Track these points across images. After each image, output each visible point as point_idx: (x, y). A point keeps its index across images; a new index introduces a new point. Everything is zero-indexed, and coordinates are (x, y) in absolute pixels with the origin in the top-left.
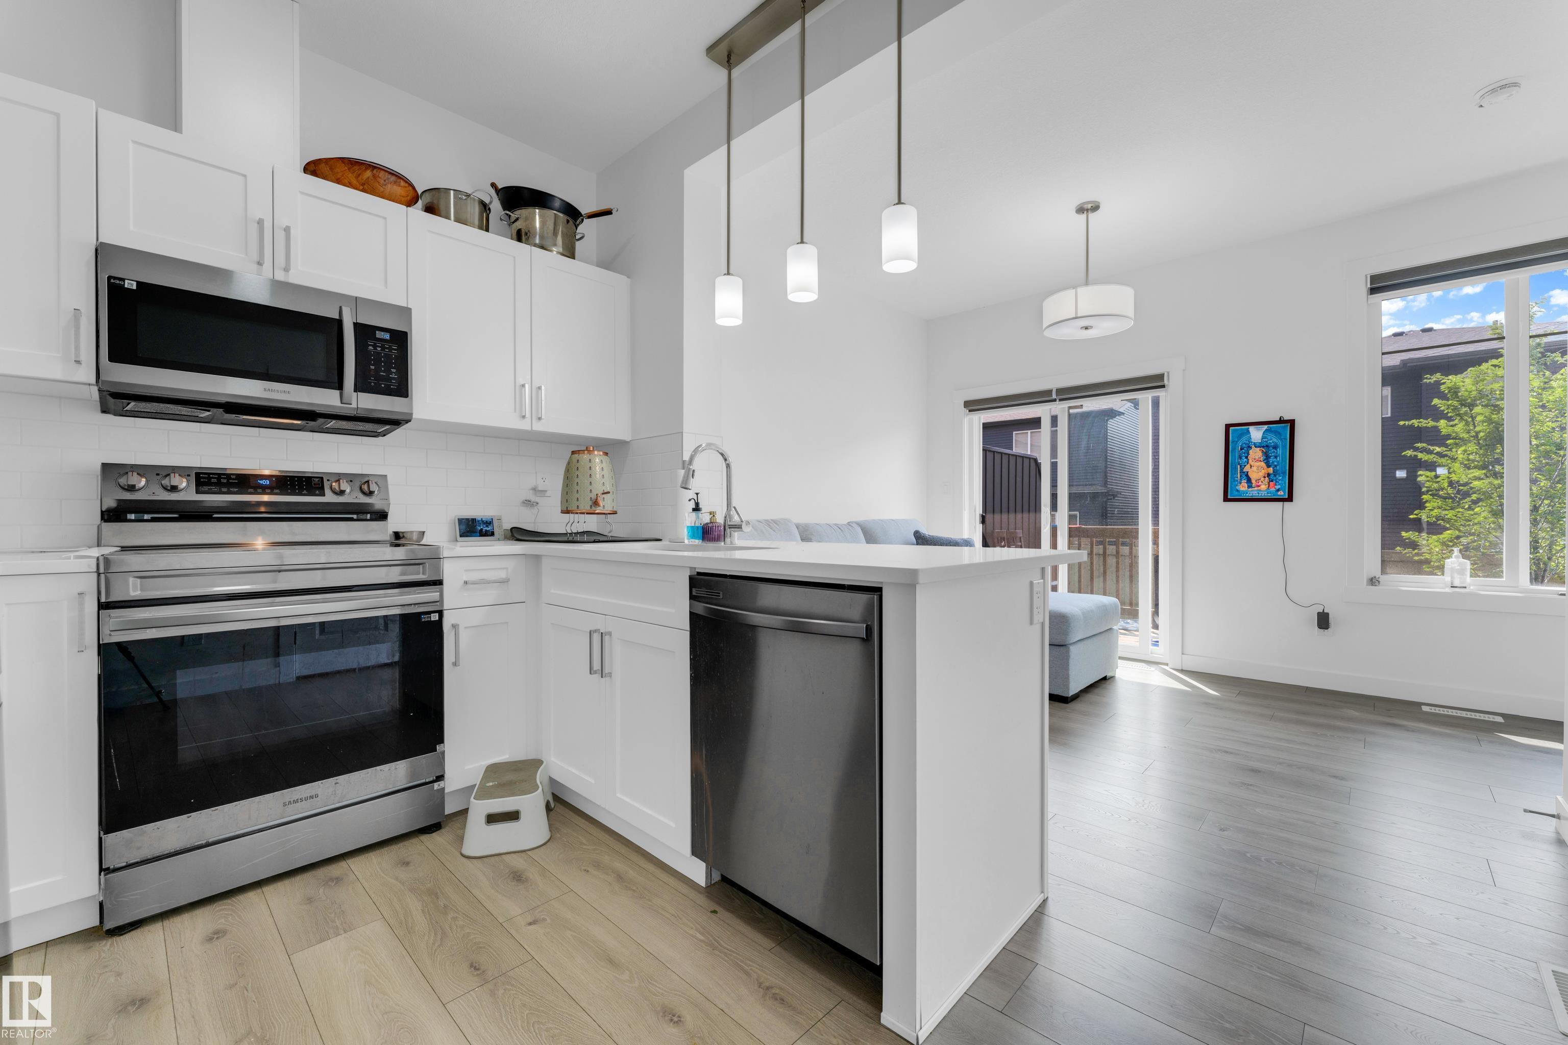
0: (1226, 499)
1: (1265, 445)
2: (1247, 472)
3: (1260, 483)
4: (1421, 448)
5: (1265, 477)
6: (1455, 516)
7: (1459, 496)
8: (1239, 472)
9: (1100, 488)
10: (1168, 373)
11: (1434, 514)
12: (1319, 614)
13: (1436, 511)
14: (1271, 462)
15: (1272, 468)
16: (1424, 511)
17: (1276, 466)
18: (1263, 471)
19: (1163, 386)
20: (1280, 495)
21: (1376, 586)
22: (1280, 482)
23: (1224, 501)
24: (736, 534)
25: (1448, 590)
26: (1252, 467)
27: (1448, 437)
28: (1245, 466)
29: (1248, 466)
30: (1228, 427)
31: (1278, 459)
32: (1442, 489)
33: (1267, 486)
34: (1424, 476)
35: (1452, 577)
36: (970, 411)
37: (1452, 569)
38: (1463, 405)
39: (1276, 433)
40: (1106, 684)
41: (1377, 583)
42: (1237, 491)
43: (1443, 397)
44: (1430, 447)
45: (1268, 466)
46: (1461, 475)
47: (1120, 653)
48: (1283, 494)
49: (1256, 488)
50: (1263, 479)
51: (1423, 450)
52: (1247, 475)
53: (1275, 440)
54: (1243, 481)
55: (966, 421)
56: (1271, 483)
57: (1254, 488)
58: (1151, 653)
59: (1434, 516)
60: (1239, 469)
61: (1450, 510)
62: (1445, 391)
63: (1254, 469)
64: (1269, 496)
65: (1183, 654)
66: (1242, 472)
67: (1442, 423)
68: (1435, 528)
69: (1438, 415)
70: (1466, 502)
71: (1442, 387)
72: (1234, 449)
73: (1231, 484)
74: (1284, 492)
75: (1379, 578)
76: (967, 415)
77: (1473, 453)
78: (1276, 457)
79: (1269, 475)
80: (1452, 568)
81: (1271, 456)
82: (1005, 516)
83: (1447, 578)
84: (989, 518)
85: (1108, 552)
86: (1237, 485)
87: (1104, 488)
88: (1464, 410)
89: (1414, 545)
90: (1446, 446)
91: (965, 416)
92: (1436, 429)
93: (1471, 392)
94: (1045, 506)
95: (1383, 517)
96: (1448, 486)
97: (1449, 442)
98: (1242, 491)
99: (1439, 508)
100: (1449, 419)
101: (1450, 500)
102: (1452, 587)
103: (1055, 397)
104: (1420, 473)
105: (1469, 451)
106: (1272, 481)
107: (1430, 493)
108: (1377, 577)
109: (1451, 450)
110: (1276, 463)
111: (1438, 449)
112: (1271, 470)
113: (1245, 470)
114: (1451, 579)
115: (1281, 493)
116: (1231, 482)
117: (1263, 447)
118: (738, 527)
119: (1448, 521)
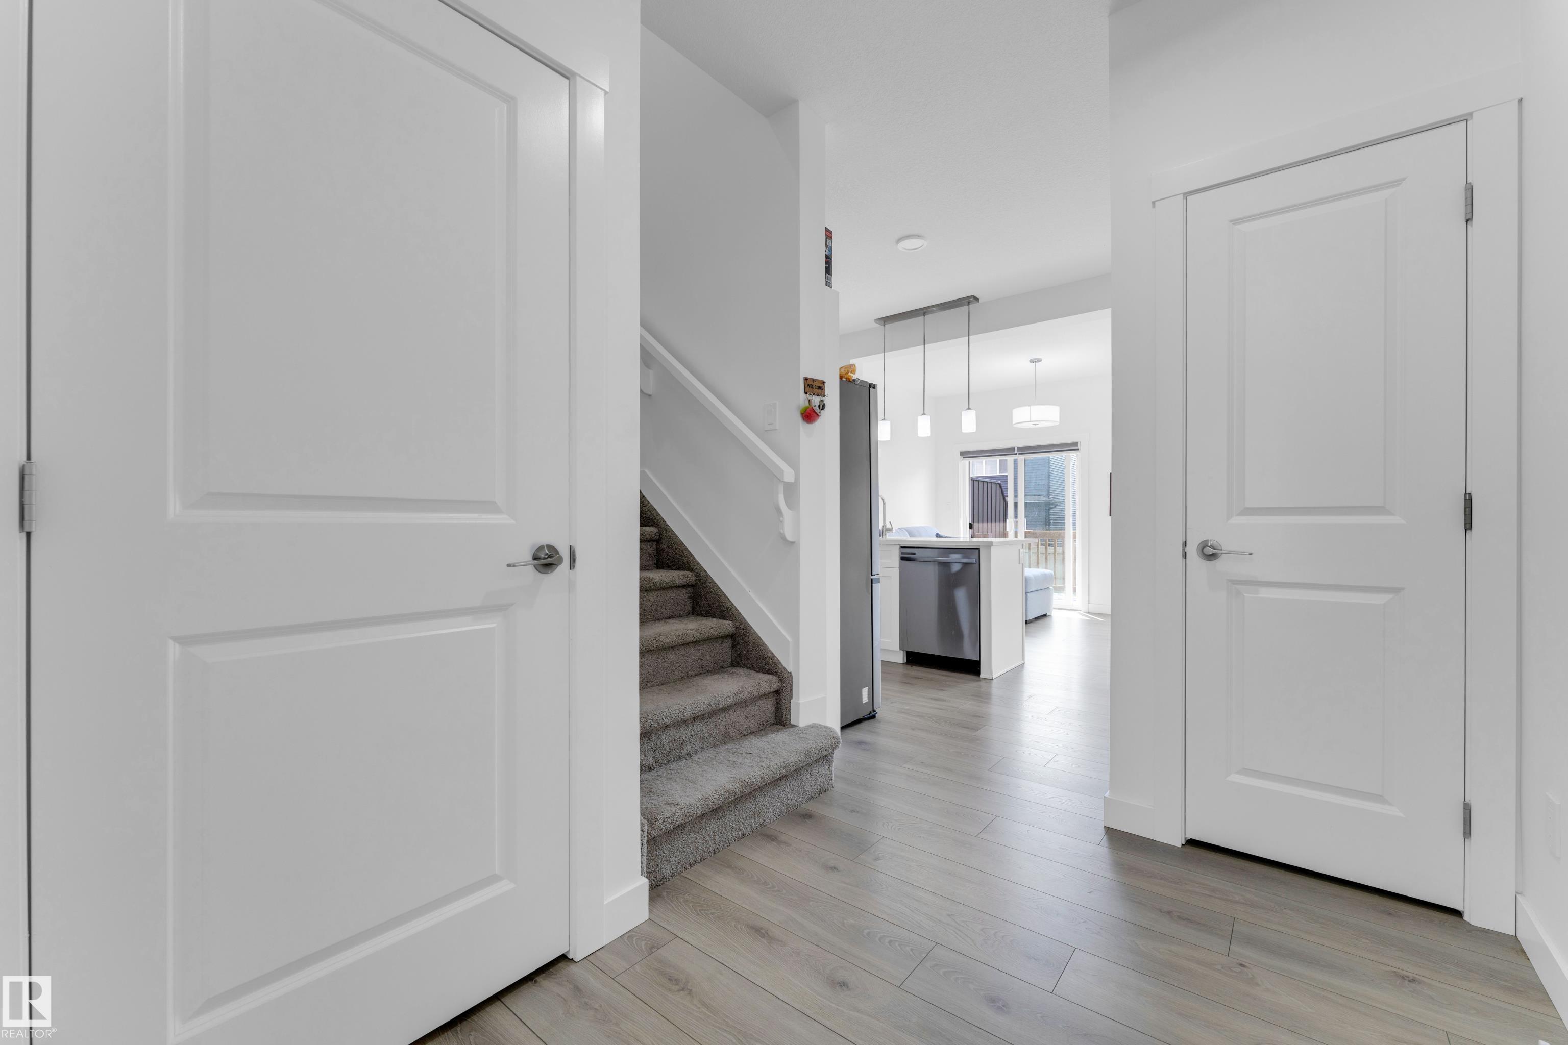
9: (1044, 499)
10: (1080, 443)
19: (1078, 449)
23: (1109, 516)
24: (888, 534)
30: (1111, 474)
36: (963, 458)
40: (1045, 618)
47: (1054, 606)
55: (961, 463)
58: (1072, 605)
65: (1089, 604)
76: (962, 460)
82: (985, 524)
84: (975, 525)
85: (1048, 552)
87: (1048, 499)
91: (960, 461)
103: (1016, 453)
118: (890, 530)
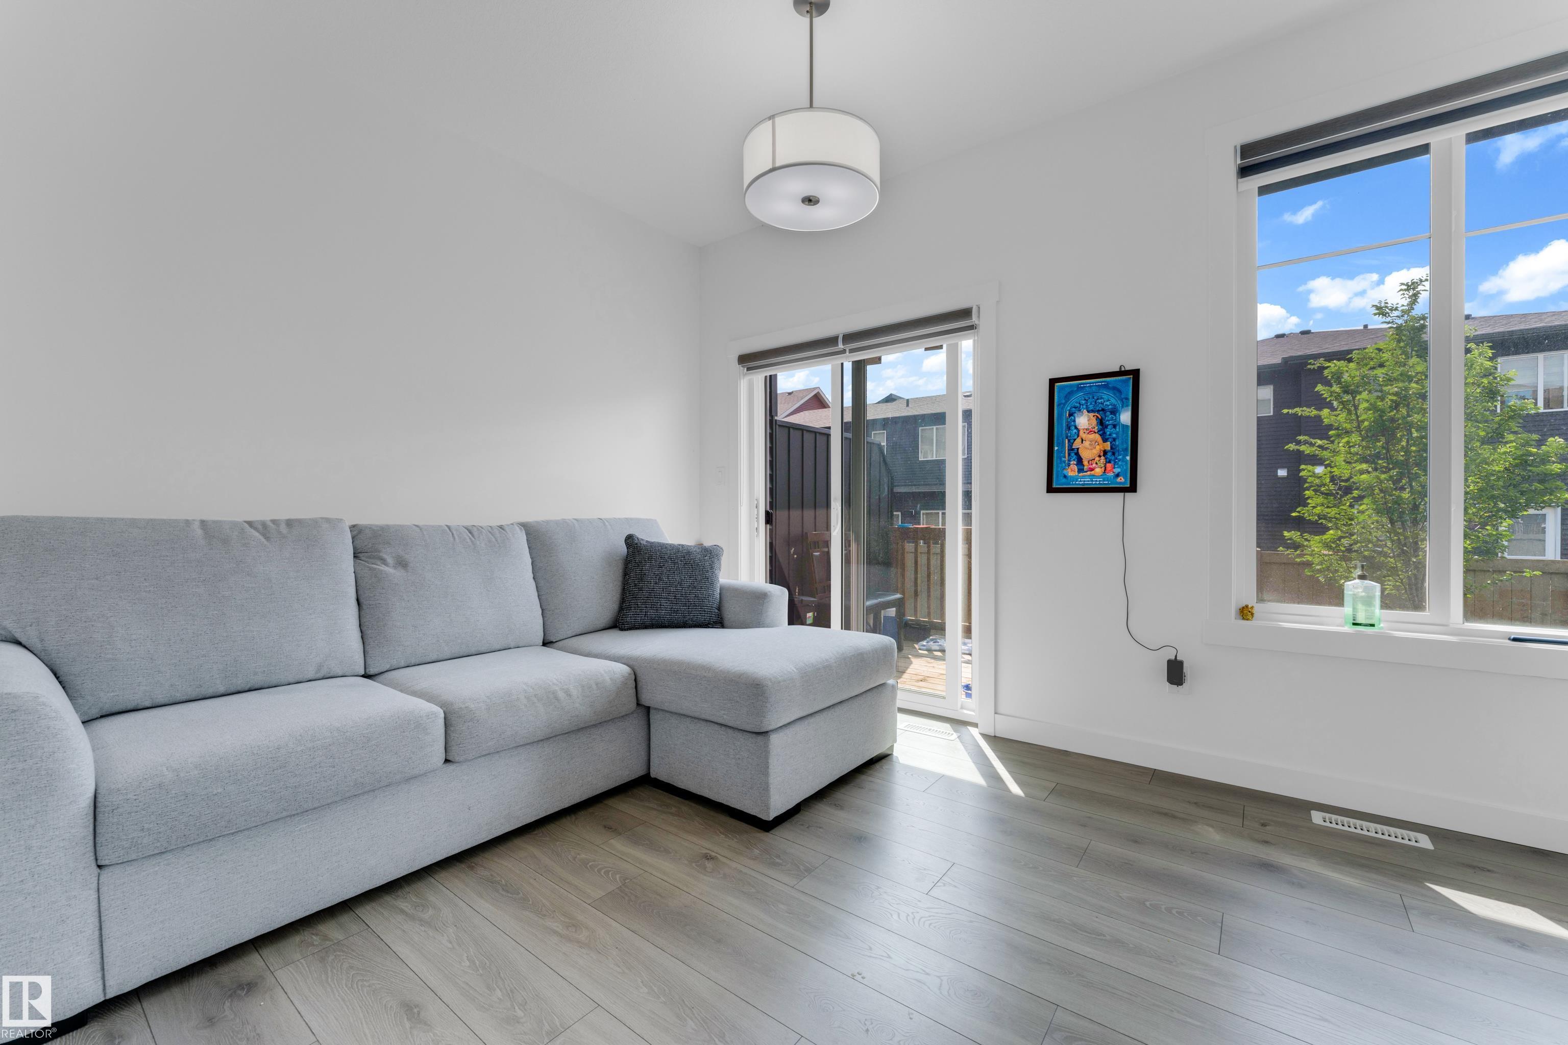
0: (1050, 489)
1: (1100, 409)
2: (1078, 449)
3: (1094, 465)
4: (1304, 441)
5: (1100, 456)
6: (1339, 514)
7: (1340, 493)
8: (1067, 448)
10: (977, 307)
11: (1317, 512)
12: (1169, 662)
13: (1319, 508)
14: (1108, 433)
15: (1109, 443)
16: (1307, 508)
17: (1114, 440)
18: (1098, 447)
19: (973, 327)
20: (1120, 483)
21: (1247, 620)
22: (1120, 463)
23: (1048, 492)
25: (1348, 629)
26: (1084, 442)
27: (1330, 427)
28: (1075, 440)
29: (1078, 440)
30: (1053, 382)
31: (1118, 430)
32: (1324, 485)
33: (1103, 469)
34: (1306, 471)
35: (1355, 609)
36: (749, 369)
37: (1355, 597)
38: (1346, 392)
39: (1116, 390)
41: (1249, 617)
42: (1065, 477)
43: (1328, 384)
44: (1312, 440)
45: (1105, 440)
46: (1342, 470)
48: (1124, 481)
49: (1089, 473)
50: (1097, 459)
51: (1306, 442)
52: (1077, 454)
53: (1113, 401)
54: (1072, 463)
55: (743, 384)
56: (1108, 465)
57: (1086, 472)
58: (962, 708)
59: (1316, 515)
60: (1067, 445)
61: (1333, 507)
62: (1328, 376)
63: (1086, 444)
64: (1106, 484)
65: (996, 713)
66: (1071, 449)
67: (1325, 412)
68: (1318, 528)
69: (1321, 403)
70: (1348, 499)
71: (1326, 372)
72: (1060, 415)
73: (1058, 466)
74: (1125, 478)
75: (1252, 607)
76: (745, 375)
77: (1356, 445)
78: (1115, 426)
79: (1105, 453)
80: (1354, 594)
81: (1108, 425)
83: (1347, 610)
86: (1064, 469)
88: (1347, 397)
89: (1296, 546)
90: (1328, 438)
91: (742, 377)
92: (1319, 419)
93: (1354, 377)
94: (835, 499)
95: (1258, 515)
96: (1330, 482)
97: (1331, 433)
98: (1071, 476)
99: (1323, 505)
100: (1333, 409)
101: (1332, 498)
102: (1354, 624)
103: (842, 347)
104: (1303, 467)
105: (1353, 442)
106: (1110, 462)
107: (1312, 489)
108: (1250, 606)
109: (1333, 442)
110: (1114, 436)
111: (1319, 442)
112: (1108, 446)
113: (1075, 446)
114: (1353, 611)
115: (1121, 479)
116: (1057, 464)
117: (1098, 411)
119: (1330, 520)
